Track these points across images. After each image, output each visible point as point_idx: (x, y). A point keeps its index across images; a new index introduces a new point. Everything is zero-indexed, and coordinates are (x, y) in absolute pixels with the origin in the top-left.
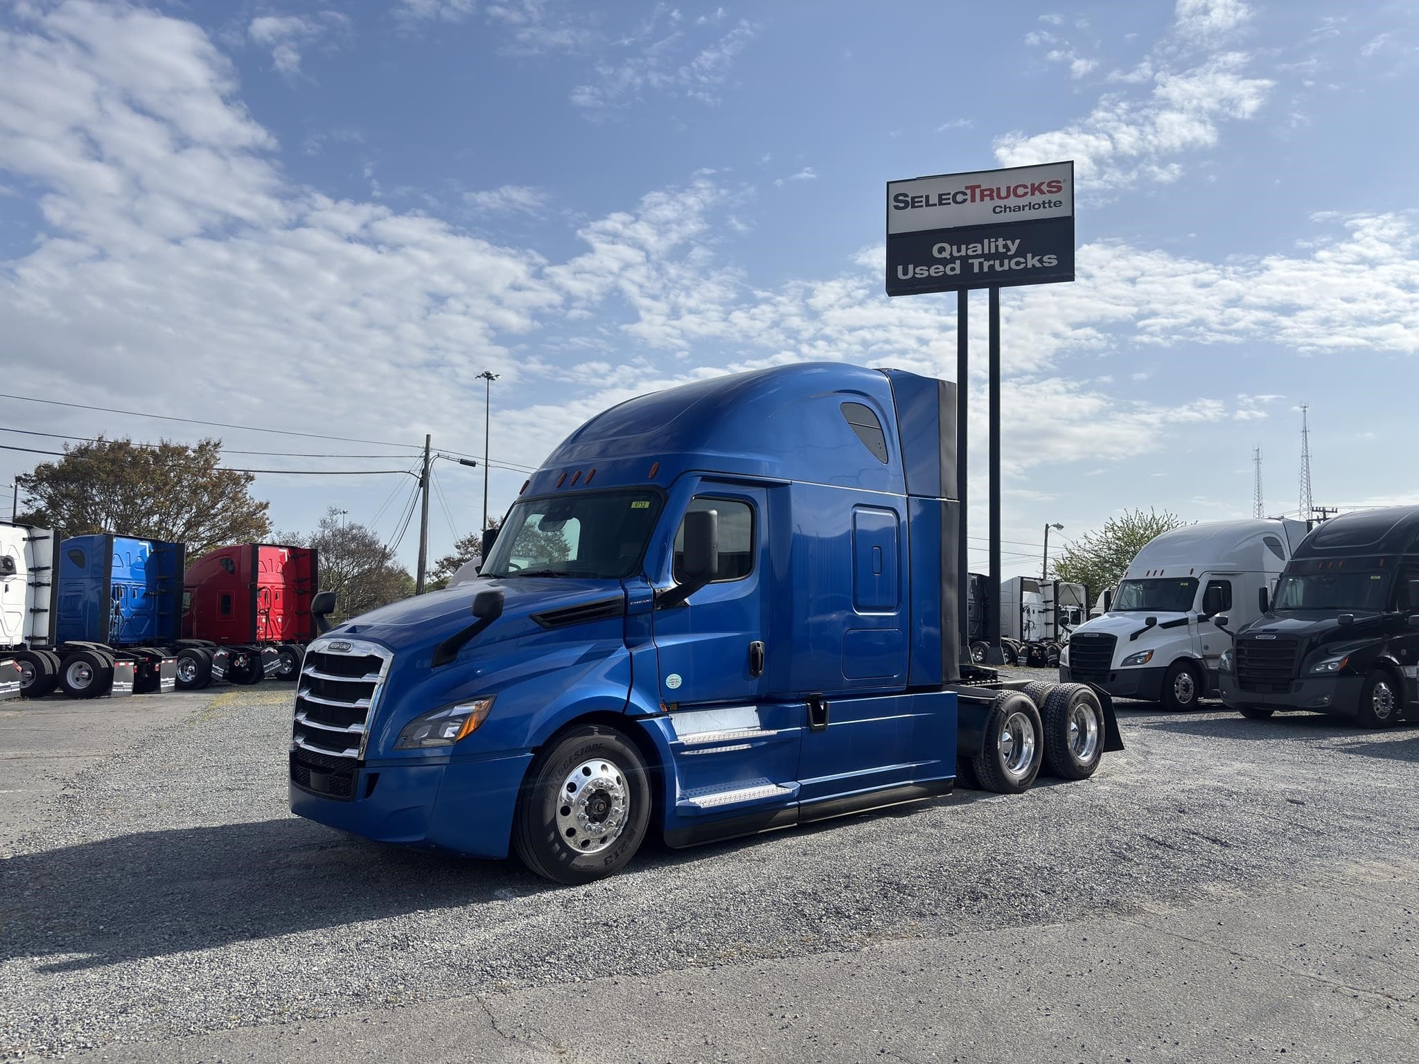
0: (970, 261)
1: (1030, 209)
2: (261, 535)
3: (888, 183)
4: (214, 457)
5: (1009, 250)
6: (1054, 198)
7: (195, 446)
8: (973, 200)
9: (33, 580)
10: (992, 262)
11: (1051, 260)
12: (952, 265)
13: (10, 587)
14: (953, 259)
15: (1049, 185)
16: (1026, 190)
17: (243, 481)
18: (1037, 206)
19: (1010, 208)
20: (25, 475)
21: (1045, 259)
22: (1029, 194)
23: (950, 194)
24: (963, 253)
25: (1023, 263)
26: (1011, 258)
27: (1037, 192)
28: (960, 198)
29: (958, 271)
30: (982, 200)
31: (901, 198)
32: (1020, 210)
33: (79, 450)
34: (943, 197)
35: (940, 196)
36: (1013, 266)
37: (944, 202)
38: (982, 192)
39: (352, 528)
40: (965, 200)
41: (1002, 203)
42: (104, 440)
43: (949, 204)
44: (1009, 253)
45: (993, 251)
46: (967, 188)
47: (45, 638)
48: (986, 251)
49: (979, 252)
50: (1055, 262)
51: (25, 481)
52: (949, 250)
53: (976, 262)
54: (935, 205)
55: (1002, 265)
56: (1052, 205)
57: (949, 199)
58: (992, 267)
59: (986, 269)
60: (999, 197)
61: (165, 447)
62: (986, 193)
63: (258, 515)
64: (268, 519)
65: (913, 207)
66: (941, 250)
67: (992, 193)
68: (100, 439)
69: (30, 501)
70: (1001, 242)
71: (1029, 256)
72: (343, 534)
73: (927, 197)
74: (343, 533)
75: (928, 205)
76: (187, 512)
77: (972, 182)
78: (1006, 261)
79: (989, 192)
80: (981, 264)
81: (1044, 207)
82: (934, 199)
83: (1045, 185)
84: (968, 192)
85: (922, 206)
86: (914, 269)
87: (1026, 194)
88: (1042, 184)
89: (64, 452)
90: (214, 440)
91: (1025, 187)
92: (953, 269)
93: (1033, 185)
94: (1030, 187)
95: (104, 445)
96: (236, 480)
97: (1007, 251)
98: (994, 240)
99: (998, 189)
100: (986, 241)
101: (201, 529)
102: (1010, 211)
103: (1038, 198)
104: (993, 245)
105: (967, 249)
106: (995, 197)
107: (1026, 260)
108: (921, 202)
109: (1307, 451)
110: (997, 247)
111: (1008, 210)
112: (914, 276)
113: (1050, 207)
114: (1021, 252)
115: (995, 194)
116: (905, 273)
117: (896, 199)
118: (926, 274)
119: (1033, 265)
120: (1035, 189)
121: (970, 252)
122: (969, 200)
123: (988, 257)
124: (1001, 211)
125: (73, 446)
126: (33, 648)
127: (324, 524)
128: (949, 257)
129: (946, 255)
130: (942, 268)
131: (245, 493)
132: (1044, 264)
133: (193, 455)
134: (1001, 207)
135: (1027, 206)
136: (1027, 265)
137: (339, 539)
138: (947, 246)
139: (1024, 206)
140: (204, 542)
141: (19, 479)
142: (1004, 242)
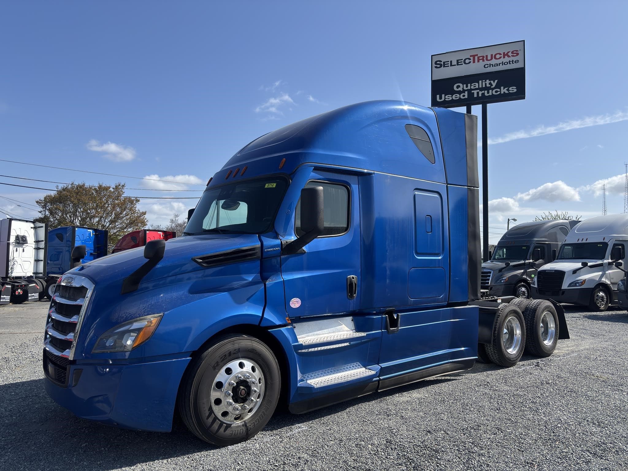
0: (472, 92)
1: (503, 65)
2: (143, 226)
3: (432, 56)
4: (122, 191)
5: (492, 85)
6: (515, 59)
8: (474, 62)
9: (36, 247)
10: (483, 92)
11: (513, 89)
12: (464, 94)
13: (25, 250)
14: (464, 91)
15: (512, 53)
16: (501, 56)
17: (135, 202)
18: (506, 63)
19: (492, 65)
20: (40, 200)
22: (503, 57)
23: (462, 60)
24: (469, 88)
25: (499, 91)
26: (493, 89)
28: (467, 61)
29: (466, 97)
30: (478, 61)
31: (437, 63)
32: (497, 66)
33: (63, 189)
34: (459, 61)
35: (458, 61)
36: (494, 93)
37: (459, 63)
38: (478, 58)
41: (488, 63)
42: (74, 184)
43: (462, 64)
44: (492, 87)
45: (484, 86)
46: (471, 56)
47: (42, 273)
48: (480, 86)
49: (477, 87)
50: (515, 90)
51: (40, 203)
52: (462, 87)
53: (475, 92)
54: (455, 65)
55: (488, 93)
57: (462, 62)
58: (483, 94)
59: (480, 95)
60: (487, 60)
61: (100, 187)
62: (480, 58)
63: (142, 217)
64: (146, 219)
65: (444, 66)
66: (458, 87)
67: (483, 58)
68: (72, 184)
69: (41, 211)
70: (488, 82)
71: (502, 88)
72: (181, 226)
73: (451, 62)
75: (451, 65)
76: (111, 216)
77: (473, 53)
78: (490, 91)
79: (482, 58)
80: (478, 93)
81: (510, 64)
82: (454, 63)
83: (511, 52)
84: (472, 58)
85: (448, 66)
86: (445, 97)
87: (500, 58)
88: (509, 52)
89: (57, 190)
90: (122, 184)
91: (500, 54)
92: (464, 96)
93: (504, 53)
94: (502, 54)
95: (74, 186)
96: (132, 201)
98: (484, 81)
99: (487, 56)
100: (480, 82)
101: (117, 224)
102: (493, 66)
103: (507, 59)
104: (484, 83)
105: (471, 86)
106: (485, 60)
107: (501, 90)
108: (448, 64)
110: (486, 84)
111: (491, 66)
112: (445, 99)
113: (513, 63)
114: (498, 86)
115: (485, 59)
116: (441, 98)
117: (436, 63)
118: (451, 99)
119: (504, 92)
120: (505, 55)
122: (472, 62)
123: (481, 89)
124: (488, 67)
125: (60, 187)
126: (36, 278)
127: (172, 221)
128: (462, 90)
129: (461, 89)
130: (458, 95)
131: (136, 207)
132: (510, 91)
133: (112, 190)
134: (488, 65)
135: (501, 63)
136: (501, 92)
137: (179, 228)
138: (461, 85)
139: (499, 64)
140: (118, 230)
141: (37, 202)
142: (490, 82)
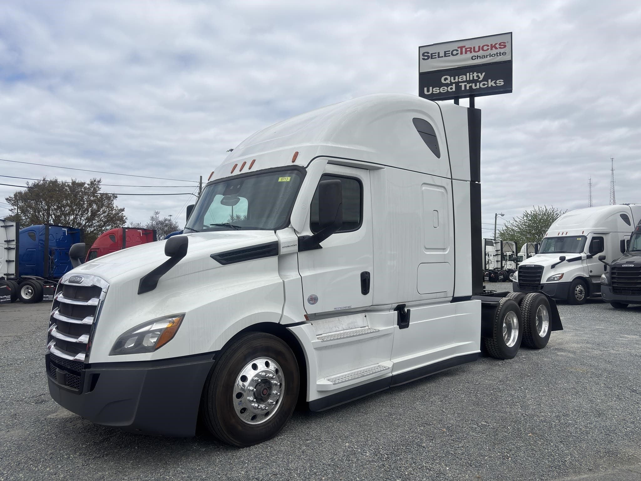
0: (460, 84)
1: (490, 57)
2: (122, 224)
3: (419, 47)
4: (98, 187)
5: (479, 78)
6: (502, 51)
7: (88, 182)
8: (461, 53)
9: (6, 246)
10: (471, 84)
11: (501, 83)
12: (451, 87)
14: (451, 84)
15: (500, 44)
16: (488, 47)
17: (112, 199)
18: (493, 55)
19: (480, 57)
20: (10, 197)
21: (498, 82)
22: (490, 49)
23: (450, 51)
24: (457, 80)
25: (486, 84)
26: (480, 82)
27: (493, 48)
28: (455, 53)
29: (454, 90)
30: (466, 53)
31: (426, 54)
32: (485, 58)
33: (34, 185)
35: (445, 52)
36: (482, 86)
37: (447, 55)
38: (466, 49)
39: (166, 220)
40: (457, 54)
41: (476, 54)
42: (46, 180)
45: (471, 79)
46: (458, 48)
47: (13, 274)
48: (468, 79)
49: (465, 79)
50: (502, 83)
51: (10, 200)
52: (450, 79)
53: (463, 85)
54: (443, 57)
55: (476, 86)
56: (501, 54)
57: (449, 53)
58: (471, 87)
59: (468, 88)
60: (474, 51)
61: (74, 183)
62: (468, 50)
63: (120, 215)
64: (125, 216)
65: (432, 58)
66: (446, 79)
68: (44, 180)
69: (13, 210)
70: (475, 74)
71: (490, 80)
73: (439, 53)
74: (161, 223)
75: (439, 57)
76: (87, 214)
77: (461, 44)
78: (478, 84)
79: (469, 49)
80: (465, 86)
81: (497, 56)
82: (442, 54)
83: (498, 44)
84: (459, 50)
85: (436, 58)
86: (432, 89)
87: (488, 49)
88: (496, 44)
89: (27, 186)
90: (98, 179)
91: (488, 46)
92: (451, 89)
93: (491, 45)
94: (490, 45)
95: (46, 182)
96: (109, 198)
97: (478, 79)
98: (472, 73)
99: (474, 48)
100: (468, 74)
101: (94, 222)
102: (480, 58)
103: (494, 51)
104: (471, 76)
105: (458, 78)
107: (488, 83)
108: (436, 55)
109: (613, 180)
110: (473, 77)
111: (479, 58)
112: (432, 92)
114: (485, 79)
115: (472, 50)
116: (428, 91)
117: (423, 55)
118: (438, 91)
119: (491, 85)
120: (493, 47)
121: (460, 80)
123: (469, 82)
124: (475, 59)
125: (31, 183)
126: (8, 279)
127: (152, 219)
128: (449, 83)
129: (448, 81)
130: (446, 88)
131: (113, 204)
132: (497, 84)
133: (88, 186)
134: (475, 56)
135: (489, 55)
136: (488, 85)
137: (160, 226)
138: (448, 77)
139: (487, 56)
140: (95, 228)
141: (7, 199)
142: (477, 74)
